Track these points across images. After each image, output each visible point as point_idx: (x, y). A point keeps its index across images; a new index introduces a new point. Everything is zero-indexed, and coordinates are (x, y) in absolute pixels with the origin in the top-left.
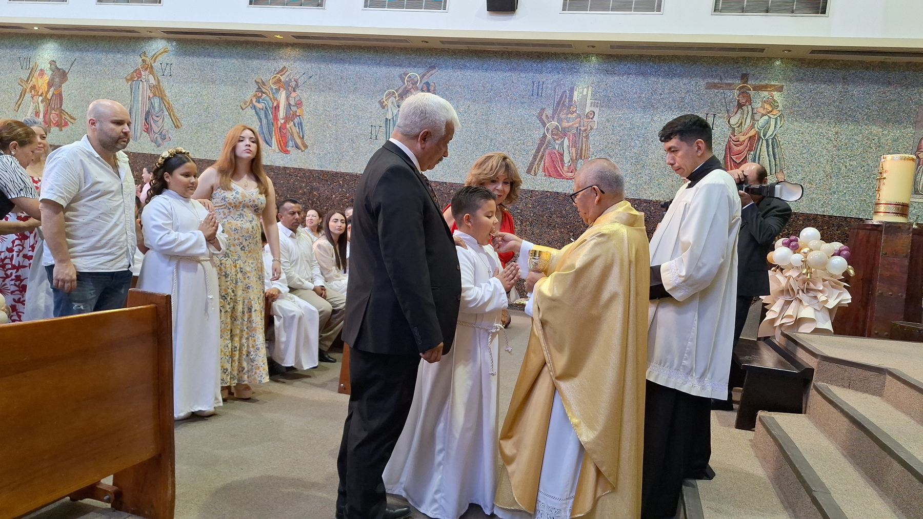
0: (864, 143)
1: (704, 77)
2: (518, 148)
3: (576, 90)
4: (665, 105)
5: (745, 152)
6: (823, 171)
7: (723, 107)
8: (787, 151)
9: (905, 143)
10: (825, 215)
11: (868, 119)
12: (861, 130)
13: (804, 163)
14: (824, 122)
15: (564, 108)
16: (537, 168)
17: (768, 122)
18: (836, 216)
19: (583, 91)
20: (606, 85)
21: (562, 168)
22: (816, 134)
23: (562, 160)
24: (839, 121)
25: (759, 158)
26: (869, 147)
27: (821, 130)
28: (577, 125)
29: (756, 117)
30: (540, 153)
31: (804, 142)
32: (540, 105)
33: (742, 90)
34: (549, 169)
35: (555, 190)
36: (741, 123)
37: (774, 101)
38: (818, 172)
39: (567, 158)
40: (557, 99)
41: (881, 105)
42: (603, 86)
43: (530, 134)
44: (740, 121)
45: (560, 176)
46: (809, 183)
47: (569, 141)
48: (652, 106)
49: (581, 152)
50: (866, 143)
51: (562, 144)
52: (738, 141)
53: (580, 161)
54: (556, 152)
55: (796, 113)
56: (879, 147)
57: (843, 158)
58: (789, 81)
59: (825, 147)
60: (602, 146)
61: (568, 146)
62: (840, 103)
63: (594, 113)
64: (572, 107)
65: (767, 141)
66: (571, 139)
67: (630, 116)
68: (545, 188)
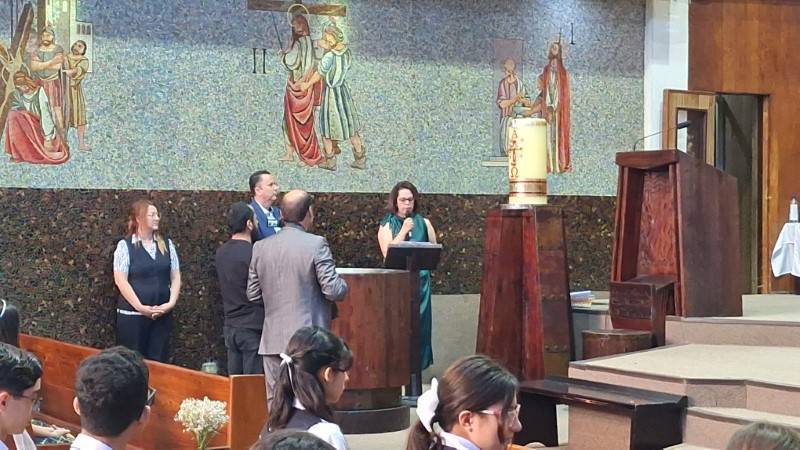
3: (49, 4)
4: (195, 33)
5: (310, 108)
6: (404, 131)
7: (275, 38)
11: (444, 56)
12: (439, 72)
13: (382, 121)
14: (399, 61)
15: (31, 35)
17: (333, 62)
19: (61, 4)
21: (40, 144)
22: (391, 79)
23: (40, 131)
24: (414, 59)
25: (328, 118)
26: (450, 95)
27: (395, 72)
28: (59, 66)
33: (298, 12)
34: (19, 148)
35: (33, 185)
36: (301, 63)
38: (399, 133)
39: (47, 126)
40: (17, 17)
41: (456, 37)
44: (299, 59)
45: (39, 158)
47: (48, 95)
48: (175, 34)
49: (72, 115)
50: (446, 89)
51: (36, 100)
53: (71, 129)
54: (28, 116)
55: (364, 47)
57: (424, 112)
59: (403, 96)
61: (48, 104)
62: (413, 34)
63: (85, 45)
64: (45, 34)
65: (335, 89)
66: (51, 91)
68: (14, 183)
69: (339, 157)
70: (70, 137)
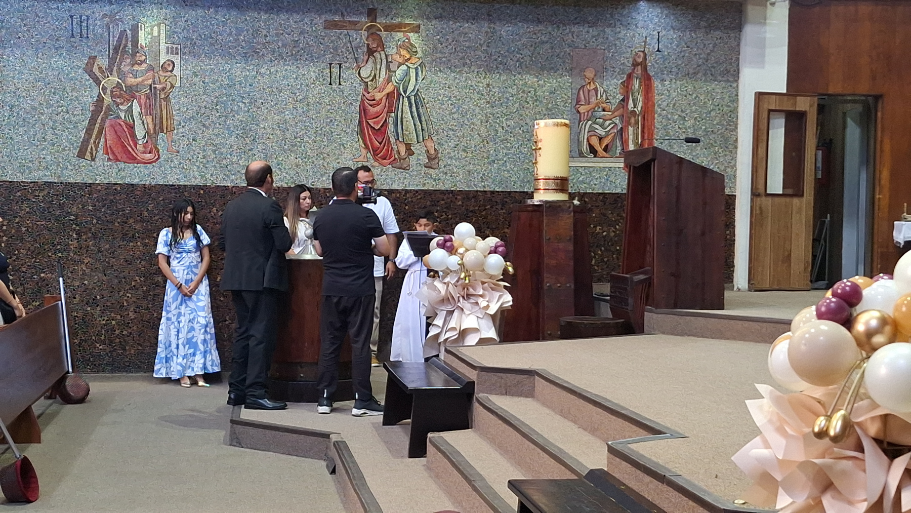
0: (519, 96)
1: (320, 12)
2: (59, 118)
3: (141, 29)
4: (274, 51)
5: (384, 114)
6: (478, 134)
7: (350, 53)
8: (434, 111)
9: (564, 95)
10: (486, 191)
11: (520, 66)
12: (514, 81)
13: (456, 126)
14: (473, 71)
15: (125, 56)
16: (94, 149)
17: (407, 74)
18: (498, 192)
19: (152, 30)
20: (186, 21)
21: (134, 147)
22: (466, 87)
23: (133, 136)
24: (489, 70)
25: (402, 121)
26: (526, 102)
27: (470, 82)
28: (150, 82)
29: (393, 67)
30: (97, 125)
31: (453, 99)
32: (87, 51)
33: (371, 31)
34: (114, 149)
35: (127, 181)
36: (375, 75)
37: (411, 44)
38: (472, 137)
39: (140, 132)
40: (114, 42)
41: (533, 48)
42: (182, 23)
43: (76, 97)
44: (373, 72)
45: (133, 159)
46: (464, 151)
47: (140, 106)
48: (256, 52)
49: (162, 122)
50: (522, 97)
51: (130, 111)
52: (374, 100)
53: (161, 135)
54: (122, 124)
55: (438, 60)
56: (536, 101)
57: (498, 117)
58: (427, 19)
59: (477, 103)
60: (191, 112)
61: (140, 114)
62: (488, 46)
63: (173, 63)
64: (138, 54)
65: (408, 98)
67: (227, 67)
68: (111, 179)
69: (412, 158)
70: (160, 141)
